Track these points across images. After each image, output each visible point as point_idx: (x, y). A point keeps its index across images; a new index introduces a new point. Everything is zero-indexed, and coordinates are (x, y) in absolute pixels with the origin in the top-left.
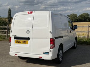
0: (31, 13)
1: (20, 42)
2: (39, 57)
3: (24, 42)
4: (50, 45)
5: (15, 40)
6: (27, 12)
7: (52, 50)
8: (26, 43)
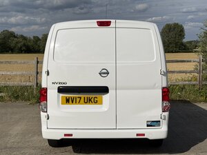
0: (108, 24)
1: (78, 100)
2: (137, 135)
3: (89, 101)
4: (162, 104)
5: (61, 95)
6: (96, 21)
7: (166, 114)
8: (96, 102)
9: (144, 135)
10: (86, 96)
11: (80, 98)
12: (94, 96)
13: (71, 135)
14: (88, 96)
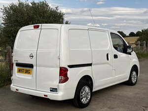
8: (29, 73)
9: (47, 96)
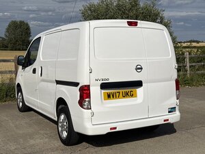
1: (117, 94)
2: (164, 121)
3: (126, 95)
4: (176, 93)
5: (103, 91)
6: (126, 21)
8: (132, 96)
9: (168, 120)
10: (124, 91)
11: (119, 92)
12: (130, 90)
13: (115, 128)
14: (125, 90)
